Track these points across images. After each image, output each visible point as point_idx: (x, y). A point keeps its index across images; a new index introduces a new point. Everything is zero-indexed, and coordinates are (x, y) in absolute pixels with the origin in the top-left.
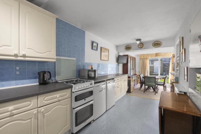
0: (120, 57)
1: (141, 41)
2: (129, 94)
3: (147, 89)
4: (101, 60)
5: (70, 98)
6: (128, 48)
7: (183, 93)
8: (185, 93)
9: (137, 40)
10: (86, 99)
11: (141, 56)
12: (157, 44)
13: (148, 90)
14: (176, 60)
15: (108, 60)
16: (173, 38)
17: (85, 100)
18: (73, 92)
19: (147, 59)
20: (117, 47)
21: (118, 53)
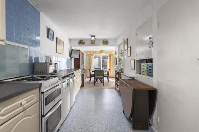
0: (73, 51)
1: (95, 37)
2: (82, 88)
3: (96, 81)
4: (56, 52)
5: (38, 102)
6: (81, 43)
7: (132, 78)
8: (133, 78)
9: (92, 36)
10: (55, 99)
11: (87, 52)
12: (105, 42)
13: (97, 83)
14: (119, 56)
15: (63, 54)
16: (116, 40)
17: (54, 101)
18: (42, 93)
19: (92, 55)
20: (70, 40)
21: (71, 47)
